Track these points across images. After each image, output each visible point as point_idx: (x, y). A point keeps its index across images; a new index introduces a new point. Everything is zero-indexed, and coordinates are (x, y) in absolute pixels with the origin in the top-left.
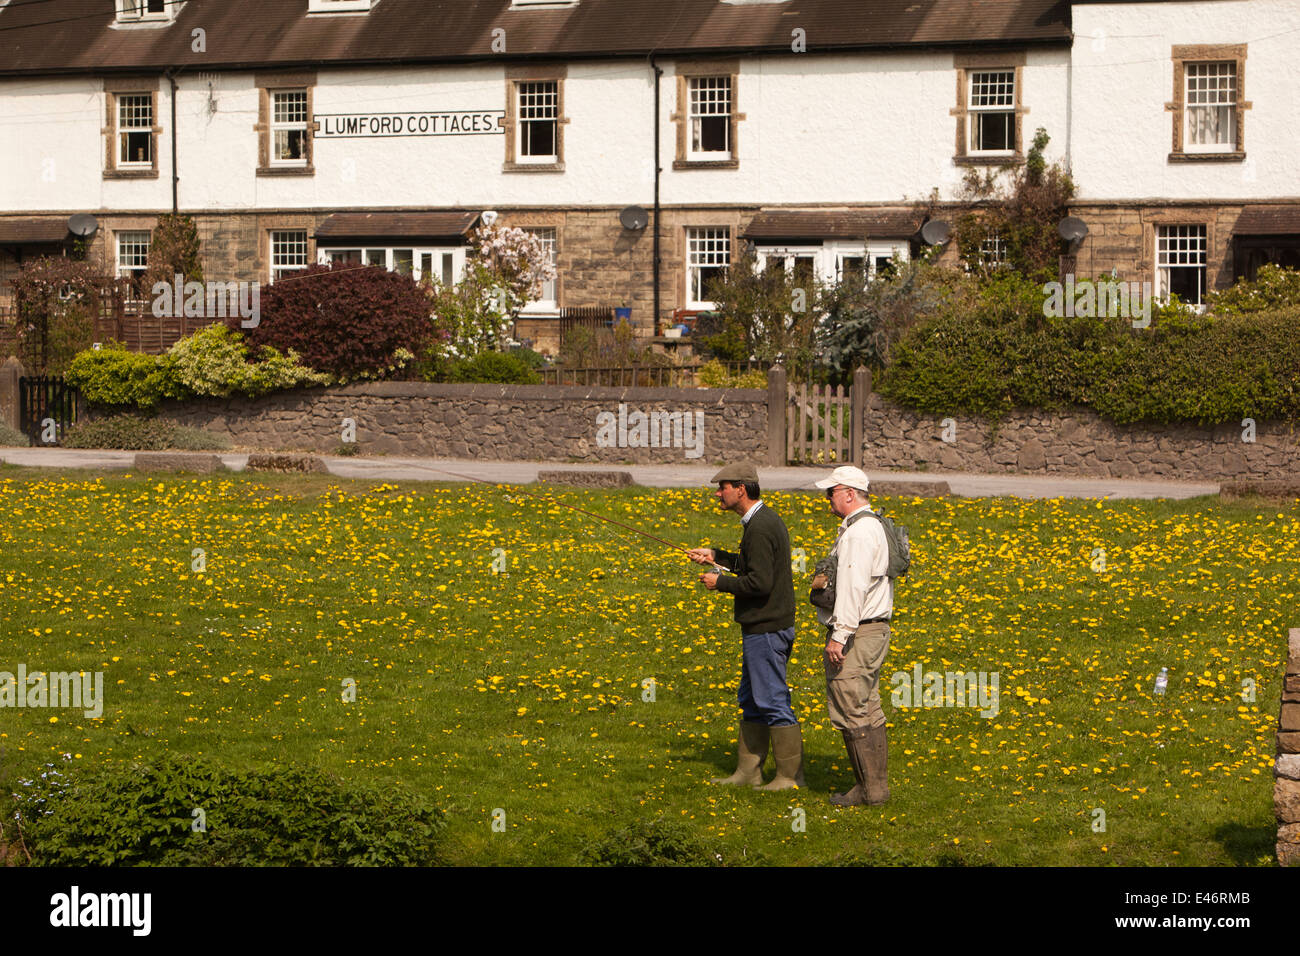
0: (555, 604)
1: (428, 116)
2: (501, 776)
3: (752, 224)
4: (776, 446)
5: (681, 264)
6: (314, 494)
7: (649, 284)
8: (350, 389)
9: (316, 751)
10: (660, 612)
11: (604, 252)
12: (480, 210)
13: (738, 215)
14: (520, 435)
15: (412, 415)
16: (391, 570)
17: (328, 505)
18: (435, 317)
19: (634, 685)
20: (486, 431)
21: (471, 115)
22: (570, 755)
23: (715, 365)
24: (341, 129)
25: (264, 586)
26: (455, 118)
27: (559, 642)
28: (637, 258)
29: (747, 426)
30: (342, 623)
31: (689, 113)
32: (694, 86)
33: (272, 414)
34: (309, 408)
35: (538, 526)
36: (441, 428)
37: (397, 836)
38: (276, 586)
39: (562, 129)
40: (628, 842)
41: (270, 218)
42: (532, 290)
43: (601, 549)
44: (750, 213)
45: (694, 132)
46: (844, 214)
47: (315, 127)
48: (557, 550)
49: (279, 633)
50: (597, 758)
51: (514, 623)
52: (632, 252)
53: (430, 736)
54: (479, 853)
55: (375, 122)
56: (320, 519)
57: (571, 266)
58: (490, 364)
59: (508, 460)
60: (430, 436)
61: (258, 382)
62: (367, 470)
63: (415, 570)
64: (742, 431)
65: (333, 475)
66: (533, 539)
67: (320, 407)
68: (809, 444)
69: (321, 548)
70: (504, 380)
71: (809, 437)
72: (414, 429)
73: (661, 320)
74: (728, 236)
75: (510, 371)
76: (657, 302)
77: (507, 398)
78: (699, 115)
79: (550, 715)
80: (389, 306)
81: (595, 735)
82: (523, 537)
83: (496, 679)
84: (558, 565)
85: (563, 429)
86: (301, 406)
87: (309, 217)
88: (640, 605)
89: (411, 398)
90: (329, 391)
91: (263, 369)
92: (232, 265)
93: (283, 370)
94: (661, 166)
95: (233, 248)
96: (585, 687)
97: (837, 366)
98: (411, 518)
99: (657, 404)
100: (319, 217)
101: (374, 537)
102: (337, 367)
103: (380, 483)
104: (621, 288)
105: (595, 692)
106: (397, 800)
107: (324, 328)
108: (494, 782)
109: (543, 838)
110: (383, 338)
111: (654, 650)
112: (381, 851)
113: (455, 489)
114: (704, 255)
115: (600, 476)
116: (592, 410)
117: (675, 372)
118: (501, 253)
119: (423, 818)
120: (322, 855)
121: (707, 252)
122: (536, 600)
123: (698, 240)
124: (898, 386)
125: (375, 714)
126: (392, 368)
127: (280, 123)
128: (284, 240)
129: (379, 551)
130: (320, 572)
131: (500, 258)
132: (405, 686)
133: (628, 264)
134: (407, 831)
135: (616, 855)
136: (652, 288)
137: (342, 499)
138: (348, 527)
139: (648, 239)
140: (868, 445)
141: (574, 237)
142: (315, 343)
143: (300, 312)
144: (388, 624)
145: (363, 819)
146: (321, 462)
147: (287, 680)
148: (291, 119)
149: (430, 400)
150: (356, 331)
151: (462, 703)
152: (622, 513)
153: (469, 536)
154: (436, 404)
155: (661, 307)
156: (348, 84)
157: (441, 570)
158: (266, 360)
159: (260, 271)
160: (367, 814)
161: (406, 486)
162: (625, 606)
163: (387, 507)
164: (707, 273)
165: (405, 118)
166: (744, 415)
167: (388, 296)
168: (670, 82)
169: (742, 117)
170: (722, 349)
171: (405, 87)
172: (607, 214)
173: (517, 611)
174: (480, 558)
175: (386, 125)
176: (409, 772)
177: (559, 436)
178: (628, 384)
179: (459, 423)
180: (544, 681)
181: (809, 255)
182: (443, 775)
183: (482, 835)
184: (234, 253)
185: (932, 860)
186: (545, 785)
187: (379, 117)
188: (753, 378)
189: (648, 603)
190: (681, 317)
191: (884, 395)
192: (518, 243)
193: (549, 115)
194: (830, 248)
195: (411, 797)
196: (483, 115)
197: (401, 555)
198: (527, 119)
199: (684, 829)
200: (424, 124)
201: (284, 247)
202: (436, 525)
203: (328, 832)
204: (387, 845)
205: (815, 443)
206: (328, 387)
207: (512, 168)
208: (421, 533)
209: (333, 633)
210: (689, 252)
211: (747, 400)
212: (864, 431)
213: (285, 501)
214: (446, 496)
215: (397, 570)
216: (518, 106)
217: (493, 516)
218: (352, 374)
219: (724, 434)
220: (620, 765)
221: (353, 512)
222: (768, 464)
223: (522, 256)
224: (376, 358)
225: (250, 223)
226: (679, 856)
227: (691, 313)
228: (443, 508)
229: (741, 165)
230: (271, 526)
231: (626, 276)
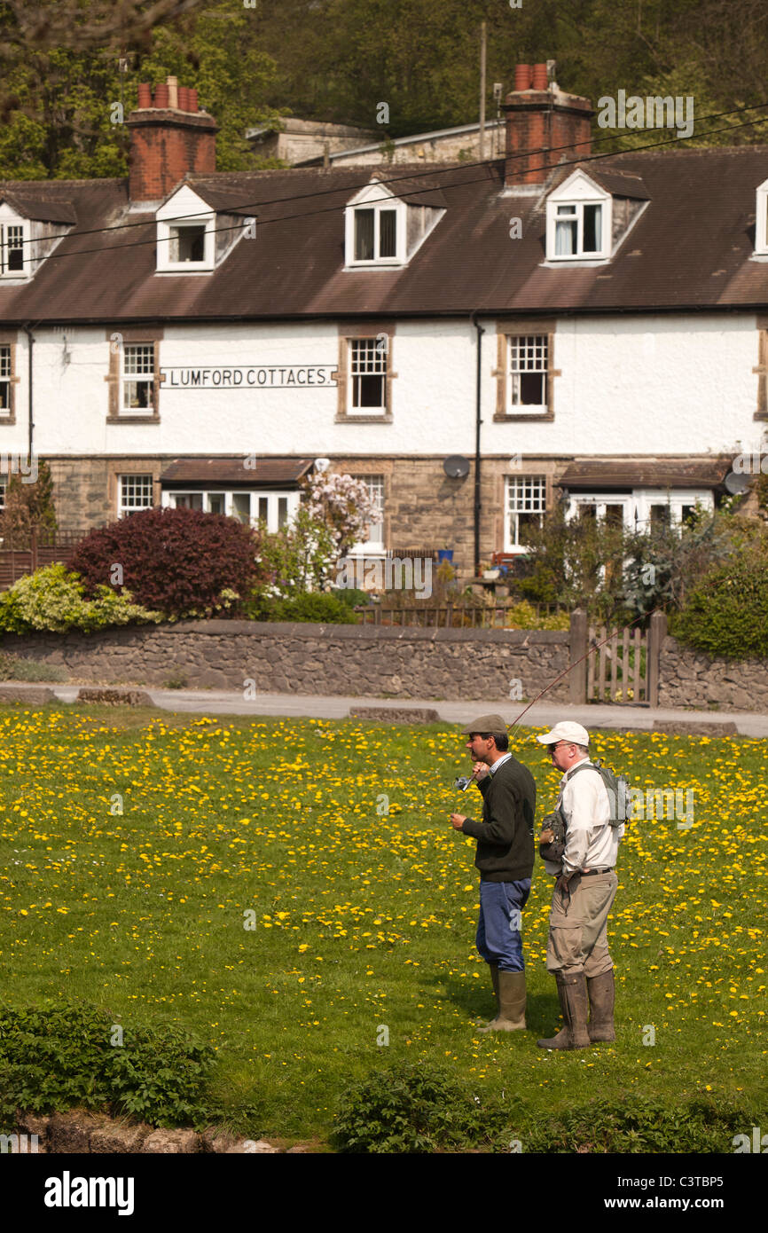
0: (350, 839)
1: (266, 369)
2: (275, 1013)
3: (566, 474)
4: (577, 685)
5: (500, 510)
6: (138, 727)
7: (470, 528)
8: (179, 627)
9: (101, 986)
10: (449, 848)
11: (428, 498)
12: (313, 458)
13: (553, 464)
14: (338, 672)
15: (237, 652)
16: (201, 802)
17: (150, 738)
18: (259, 560)
19: (413, 923)
20: (305, 667)
21: (306, 369)
22: (344, 993)
23: (525, 606)
24: (185, 381)
25: (75, 818)
26: (291, 372)
27: (347, 877)
28: (459, 504)
29: (550, 666)
30: (143, 856)
31: (509, 369)
32: (514, 344)
33: (106, 649)
34: (140, 644)
35: (345, 761)
36: (263, 664)
37: (168, 1074)
38: (86, 818)
39: (390, 383)
40: (389, 1084)
41: (119, 463)
42: (360, 533)
43: (402, 785)
44: (565, 463)
45: (514, 386)
46: (652, 464)
47: (161, 379)
48: (360, 784)
49: (82, 866)
50: (369, 996)
51: (307, 858)
52: (454, 498)
53: (212, 972)
54: (248, 1092)
55: (217, 375)
56: (141, 751)
57: (397, 510)
58: (311, 604)
59: (326, 695)
60: (253, 671)
61: (93, 619)
62: (191, 703)
63: (224, 803)
64: (545, 671)
65: (159, 708)
66: (339, 774)
67: (151, 643)
68: (608, 684)
69: (137, 780)
70: (323, 619)
71: (609, 677)
72: (238, 664)
73: (481, 562)
74: (544, 484)
75: (330, 611)
76: (477, 545)
77: (325, 637)
78: (519, 370)
79: (329, 952)
80: (216, 550)
81: (370, 973)
82: (330, 771)
83: (282, 915)
84: (358, 800)
85: (377, 667)
86: (133, 642)
87: (155, 462)
88: (431, 842)
89: (236, 635)
90: (160, 628)
91: (98, 607)
92: (83, 506)
93: (116, 608)
94: (482, 418)
95: (84, 490)
96: (366, 924)
97: (641, 608)
98: (227, 751)
99: (465, 644)
100: (164, 463)
101: (190, 769)
102: (168, 606)
103: (200, 716)
104: (444, 532)
105: (375, 929)
106: (170, 1037)
107: (155, 569)
108: (269, 1020)
109: (310, 1076)
110: (210, 579)
111: (437, 887)
112: (153, 1088)
113: (270, 723)
114: (521, 502)
115: (408, 713)
116: (404, 648)
117: (488, 613)
118: (331, 498)
119: (195, 1056)
120: (96, 1091)
121: (524, 499)
122: (333, 834)
123: (516, 488)
124: (692, 631)
125: (163, 948)
126: (219, 607)
127: (129, 375)
128: (131, 483)
129: (191, 783)
130: (133, 804)
131: (331, 503)
132: (194, 921)
133: (451, 509)
134: (178, 1069)
135: (376, 1097)
136: (473, 532)
137: (163, 732)
138: (165, 760)
139: (470, 485)
140: (663, 686)
141: (400, 483)
142: (146, 583)
143: (133, 554)
144: (188, 858)
145: (136, 1057)
146: (148, 696)
147: (83, 913)
148: (139, 371)
149: (253, 637)
150: (184, 572)
151: (246, 939)
152: (426, 749)
153: (279, 770)
154: (259, 641)
155: (481, 550)
156: (192, 339)
157: (248, 803)
158: (101, 598)
159: (109, 512)
160: (141, 1052)
161: (225, 720)
162: (416, 842)
163: (204, 740)
164: (524, 518)
165: (245, 371)
166: (546, 655)
167: (216, 540)
168: (491, 339)
169: (558, 373)
170: (532, 591)
171: (244, 342)
172: (432, 463)
173: (312, 846)
174: (286, 791)
175: (227, 377)
176: (188, 1008)
177: (373, 673)
178: (442, 625)
179: (280, 659)
180: (328, 917)
181: (620, 503)
182: (219, 1012)
183: (251, 1073)
184: (85, 495)
185: (684, 1107)
186: (316, 1023)
187: (221, 370)
188: (559, 619)
189: (438, 839)
190: (499, 559)
191: (678, 639)
192: (347, 489)
193: (378, 369)
194: (639, 496)
195: (184, 1036)
196: (317, 369)
197: (212, 788)
198: (359, 373)
199: (444, 1071)
200: (262, 377)
201: (131, 489)
202: (250, 758)
203: (103, 1068)
204: (159, 1083)
205: (613, 683)
206: (159, 624)
207: (343, 419)
208: (234, 766)
209: (134, 867)
210: (507, 499)
211: (550, 641)
212: (660, 672)
213: (110, 733)
214: (261, 730)
215: (206, 803)
216: (350, 361)
217: (304, 751)
218: (182, 612)
219: (528, 673)
220: (391, 1004)
221: (172, 745)
222: (569, 702)
223: (351, 501)
224: (203, 598)
225: (101, 467)
226: (438, 1098)
227: (508, 556)
228: (258, 741)
229: (557, 418)
230: (93, 757)
231: (449, 520)
